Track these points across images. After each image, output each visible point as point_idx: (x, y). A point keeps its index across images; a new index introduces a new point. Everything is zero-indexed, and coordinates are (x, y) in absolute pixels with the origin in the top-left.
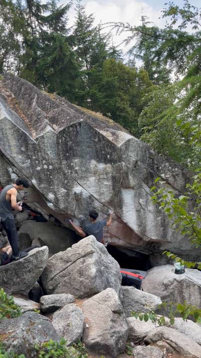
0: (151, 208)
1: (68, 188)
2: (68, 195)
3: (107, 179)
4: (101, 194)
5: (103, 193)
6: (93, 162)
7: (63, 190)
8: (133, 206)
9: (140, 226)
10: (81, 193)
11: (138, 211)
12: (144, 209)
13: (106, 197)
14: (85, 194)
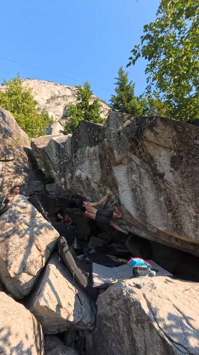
0: (147, 183)
1: (72, 172)
2: (72, 178)
3: (96, 159)
4: (93, 174)
5: (94, 173)
6: (88, 148)
7: (70, 175)
8: (127, 185)
9: (138, 209)
10: (80, 175)
11: (134, 191)
12: (139, 187)
13: (98, 177)
14: (84, 176)
